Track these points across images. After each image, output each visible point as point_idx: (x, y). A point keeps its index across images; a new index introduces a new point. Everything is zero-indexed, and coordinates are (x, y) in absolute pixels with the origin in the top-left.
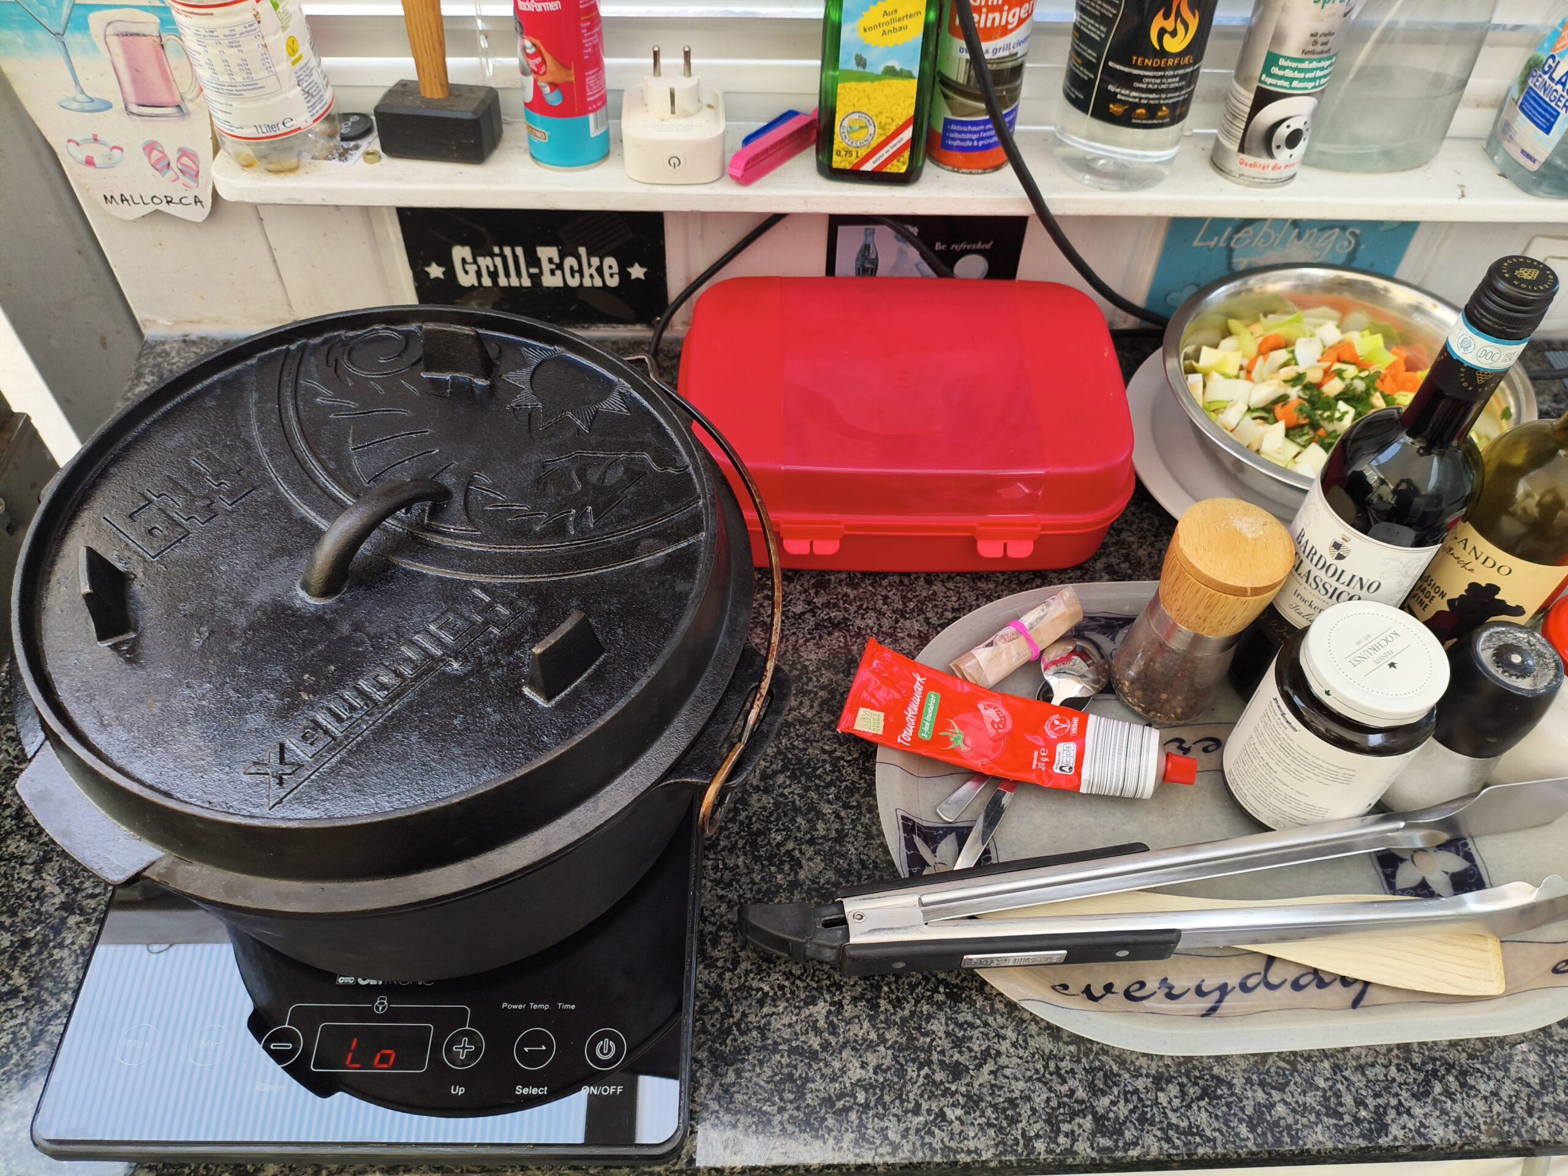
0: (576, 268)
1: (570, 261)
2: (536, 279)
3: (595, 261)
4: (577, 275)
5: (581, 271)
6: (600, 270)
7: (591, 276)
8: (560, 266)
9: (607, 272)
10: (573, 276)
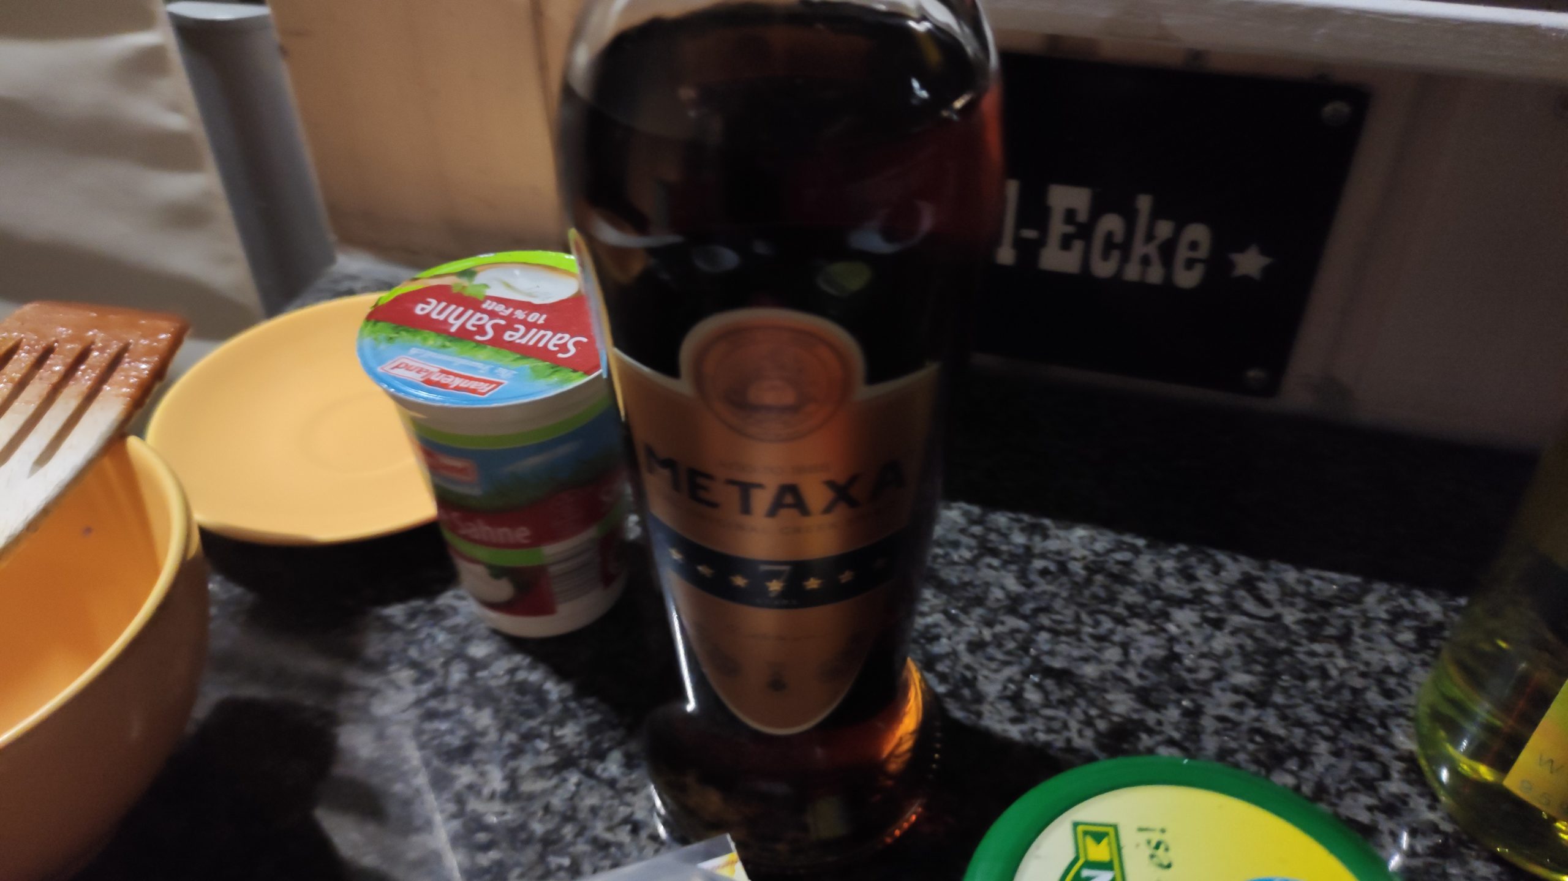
0: (1119, 238)
1: (1111, 223)
2: (1028, 251)
3: (1164, 229)
4: (1116, 255)
5: (1126, 248)
6: (1168, 251)
7: (1146, 261)
8: (1085, 232)
9: (1183, 253)
10: (1106, 256)
